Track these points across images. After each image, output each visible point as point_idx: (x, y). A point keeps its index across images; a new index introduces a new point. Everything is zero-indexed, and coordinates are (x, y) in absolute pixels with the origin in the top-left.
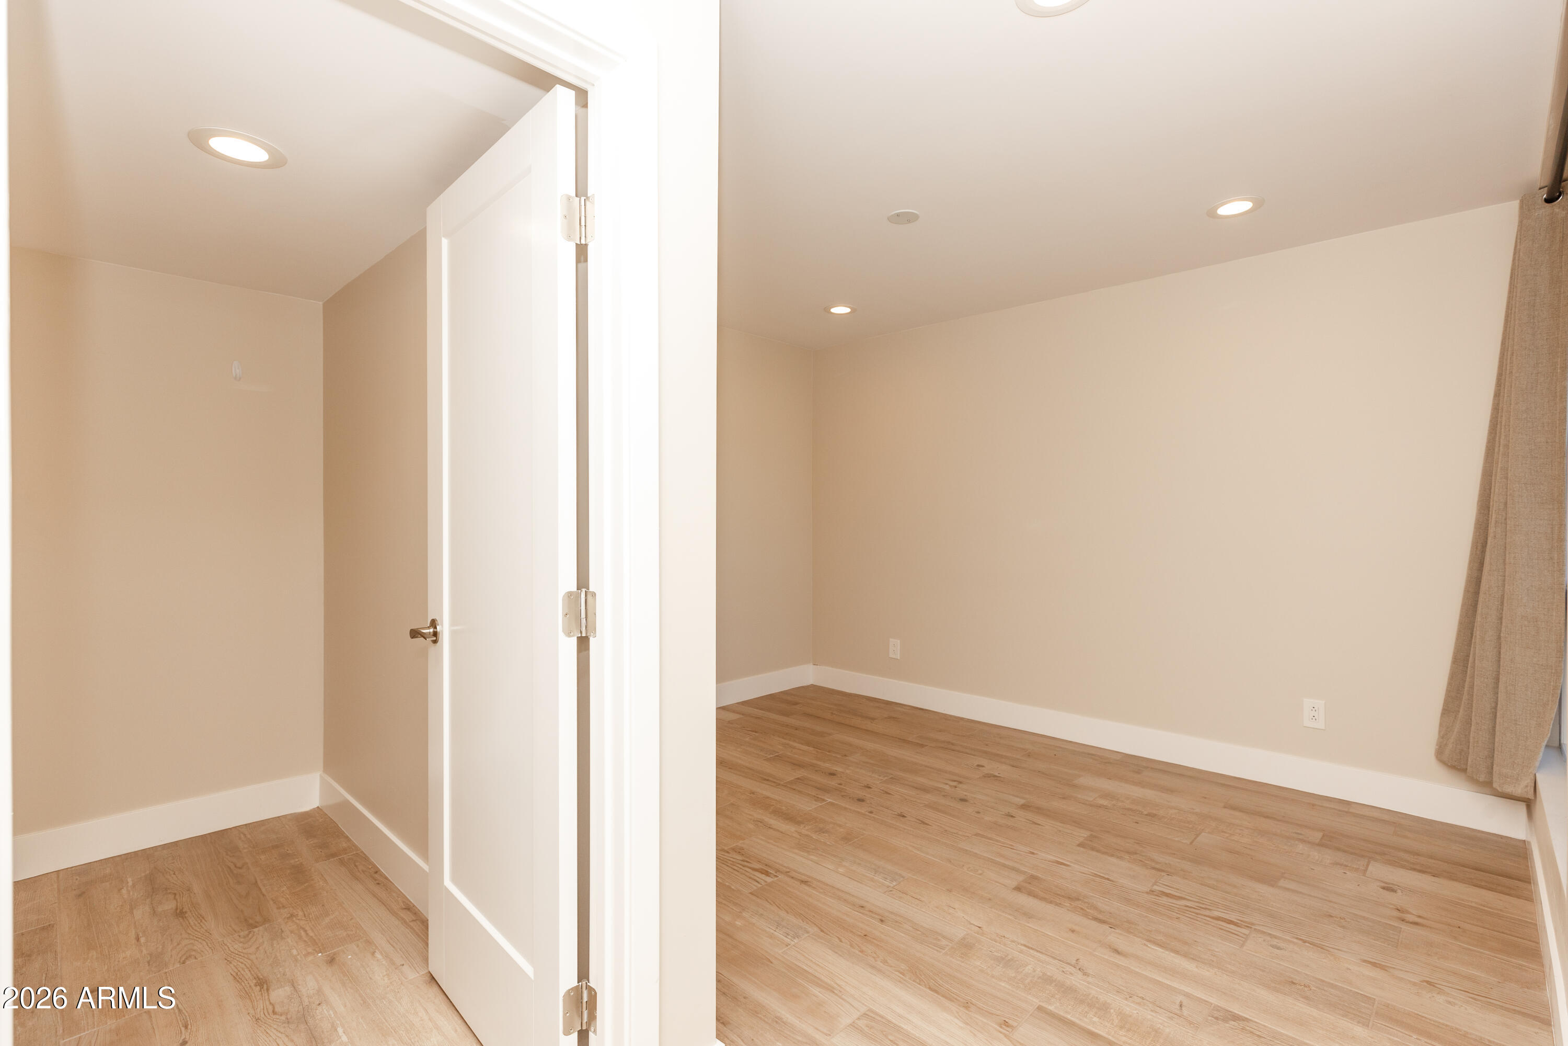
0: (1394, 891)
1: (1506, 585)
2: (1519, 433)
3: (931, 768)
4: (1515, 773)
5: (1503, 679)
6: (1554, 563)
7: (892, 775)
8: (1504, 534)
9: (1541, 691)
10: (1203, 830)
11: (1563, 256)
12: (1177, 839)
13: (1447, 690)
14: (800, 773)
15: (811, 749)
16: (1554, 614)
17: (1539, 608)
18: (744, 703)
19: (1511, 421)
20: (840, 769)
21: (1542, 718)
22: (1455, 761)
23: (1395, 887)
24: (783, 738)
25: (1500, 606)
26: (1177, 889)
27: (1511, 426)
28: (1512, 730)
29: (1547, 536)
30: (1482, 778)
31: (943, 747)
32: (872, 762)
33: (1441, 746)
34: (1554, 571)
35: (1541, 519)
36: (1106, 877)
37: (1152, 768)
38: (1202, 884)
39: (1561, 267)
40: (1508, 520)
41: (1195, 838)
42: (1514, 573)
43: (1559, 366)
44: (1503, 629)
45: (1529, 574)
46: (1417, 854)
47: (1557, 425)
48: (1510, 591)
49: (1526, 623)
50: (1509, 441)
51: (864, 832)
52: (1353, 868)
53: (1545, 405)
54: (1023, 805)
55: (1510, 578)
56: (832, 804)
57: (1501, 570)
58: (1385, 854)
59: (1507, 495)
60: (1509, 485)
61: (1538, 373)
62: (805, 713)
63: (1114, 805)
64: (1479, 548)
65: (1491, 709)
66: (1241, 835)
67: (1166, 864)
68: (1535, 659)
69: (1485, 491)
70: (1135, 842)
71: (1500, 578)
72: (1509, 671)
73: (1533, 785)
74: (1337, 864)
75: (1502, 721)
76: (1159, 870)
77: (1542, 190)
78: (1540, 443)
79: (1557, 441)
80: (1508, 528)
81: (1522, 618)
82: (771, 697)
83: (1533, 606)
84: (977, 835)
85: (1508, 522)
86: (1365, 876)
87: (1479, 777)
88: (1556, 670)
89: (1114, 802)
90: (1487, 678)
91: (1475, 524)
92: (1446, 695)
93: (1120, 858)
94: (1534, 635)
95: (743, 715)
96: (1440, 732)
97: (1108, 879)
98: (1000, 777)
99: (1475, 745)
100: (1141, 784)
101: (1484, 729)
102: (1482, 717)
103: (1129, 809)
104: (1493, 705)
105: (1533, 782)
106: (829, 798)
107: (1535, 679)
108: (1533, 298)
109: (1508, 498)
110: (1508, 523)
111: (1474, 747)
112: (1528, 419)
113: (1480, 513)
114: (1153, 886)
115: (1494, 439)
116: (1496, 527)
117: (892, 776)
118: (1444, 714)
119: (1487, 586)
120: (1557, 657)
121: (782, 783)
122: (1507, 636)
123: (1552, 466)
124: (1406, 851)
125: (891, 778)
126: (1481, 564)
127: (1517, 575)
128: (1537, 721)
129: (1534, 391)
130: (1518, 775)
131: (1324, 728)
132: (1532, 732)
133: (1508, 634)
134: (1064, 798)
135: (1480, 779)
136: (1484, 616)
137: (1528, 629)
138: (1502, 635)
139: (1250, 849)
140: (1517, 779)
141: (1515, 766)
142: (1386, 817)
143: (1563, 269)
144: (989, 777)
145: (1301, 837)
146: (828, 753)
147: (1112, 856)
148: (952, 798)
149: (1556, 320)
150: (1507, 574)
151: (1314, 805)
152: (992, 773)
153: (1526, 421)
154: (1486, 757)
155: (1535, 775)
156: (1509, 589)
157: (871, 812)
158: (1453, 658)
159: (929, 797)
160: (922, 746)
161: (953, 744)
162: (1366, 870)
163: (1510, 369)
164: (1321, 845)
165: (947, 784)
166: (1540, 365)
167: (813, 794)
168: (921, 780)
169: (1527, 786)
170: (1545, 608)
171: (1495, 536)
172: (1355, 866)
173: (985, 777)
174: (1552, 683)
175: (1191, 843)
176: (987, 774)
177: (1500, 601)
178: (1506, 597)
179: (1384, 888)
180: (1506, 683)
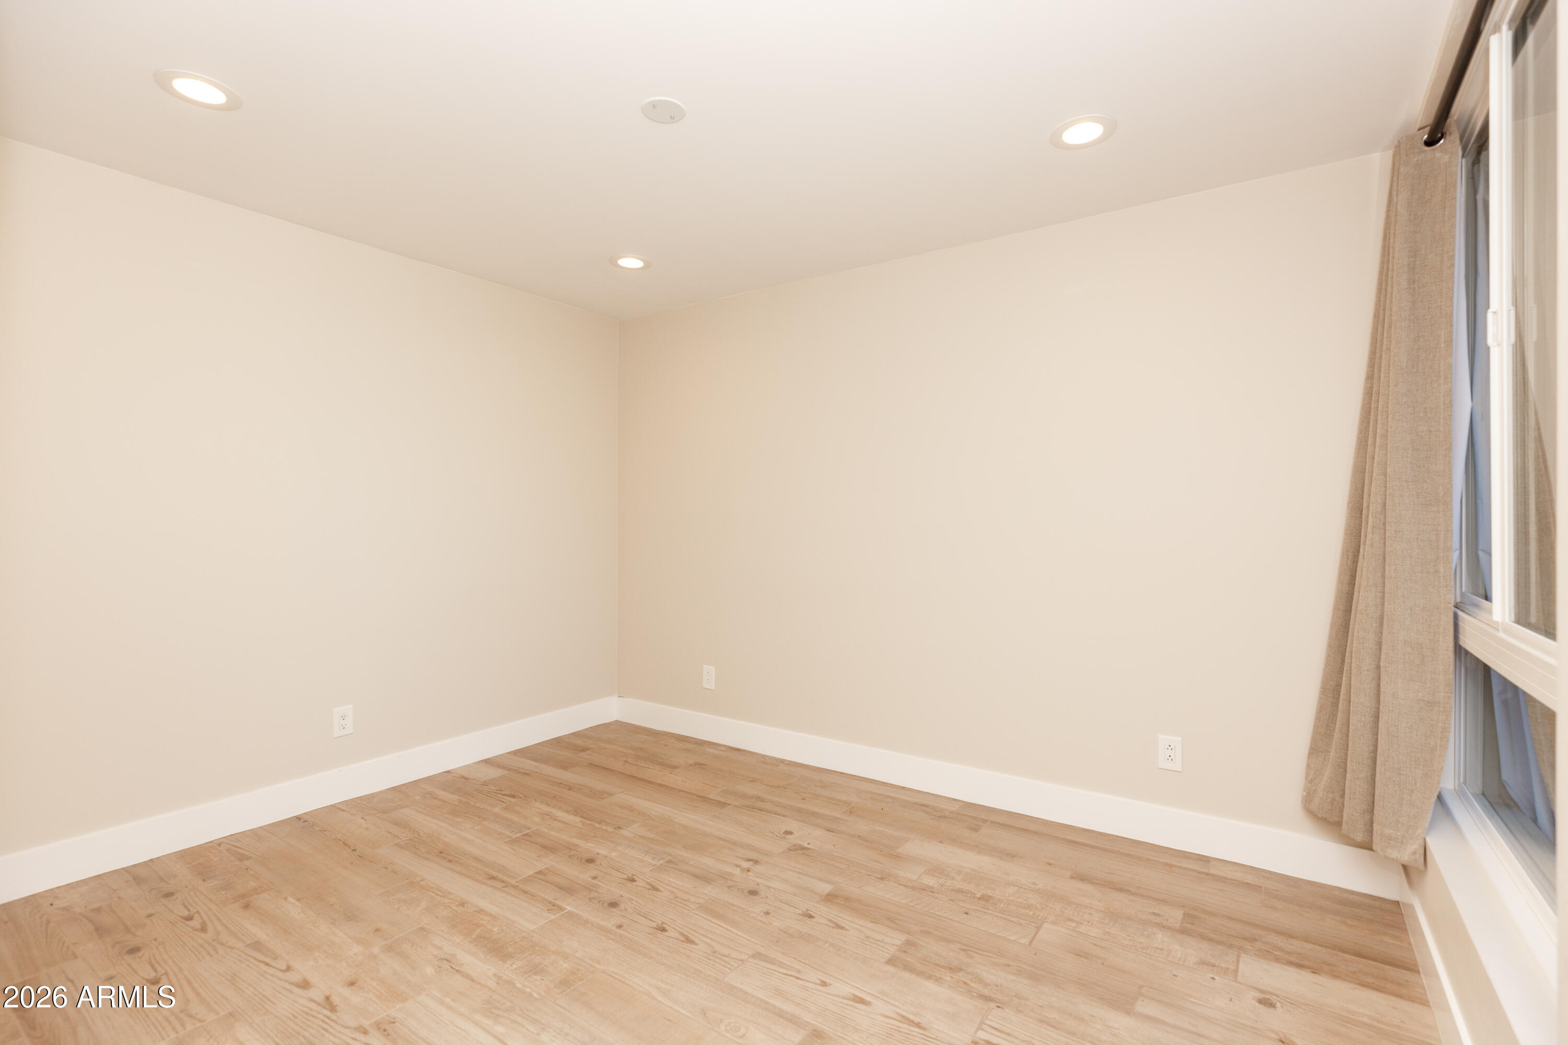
0: (1272, 1005)
1: (1386, 603)
2: (1399, 420)
3: (725, 840)
4: (1399, 834)
5: (1383, 718)
6: (1440, 577)
7: (671, 855)
8: (1382, 541)
9: (1428, 733)
10: (1045, 918)
11: (1446, 209)
12: (1013, 938)
13: (1315, 726)
14: (549, 862)
15: (578, 819)
16: (1441, 639)
17: (1423, 632)
18: (516, 753)
19: (1389, 407)
20: (603, 852)
21: (1429, 767)
22: (1327, 812)
23: (1274, 999)
24: (547, 804)
25: (1378, 629)
26: (1009, 1034)
27: (1390, 412)
28: (1394, 781)
29: (1431, 545)
30: (1359, 837)
31: (748, 806)
32: (652, 836)
33: (1309, 792)
34: (1440, 587)
35: (1425, 524)
36: (917, 1020)
37: (992, 822)
38: (1041, 1021)
39: (1444, 222)
40: (1387, 525)
41: (1036, 934)
42: (1395, 590)
43: (1442, 340)
44: (1383, 657)
45: (1412, 591)
46: (1290, 936)
47: (1442, 411)
48: (1391, 611)
49: (1409, 650)
50: (1387, 431)
51: (597, 966)
52: (1222, 968)
53: (1427, 387)
54: (828, 895)
55: (1391, 595)
56: (570, 915)
57: (1379, 586)
58: (1256, 940)
59: (1386, 495)
60: (1388, 483)
61: (1419, 349)
62: (590, 764)
63: (942, 885)
64: (1350, 557)
65: (1370, 753)
66: (1090, 924)
67: (997, 986)
68: (1420, 694)
69: (1356, 490)
70: (962, 950)
71: (1378, 594)
72: (1391, 709)
73: (1423, 851)
74: (1203, 963)
75: (1383, 770)
76: (988, 999)
77: (1422, 131)
78: (1423, 432)
79: (1441, 430)
80: (1387, 534)
81: (1405, 644)
82: (558, 742)
83: (1417, 629)
84: (757, 955)
85: (1388, 527)
86: (1236, 981)
87: (1357, 836)
88: (1444, 707)
89: (941, 881)
90: (1365, 716)
91: (1346, 530)
92: (1313, 731)
93: (938, 980)
94: (1419, 665)
95: (509, 770)
96: (1307, 775)
97: (918, 1025)
98: (809, 849)
99: (1352, 797)
100: (978, 848)
101: (1362, 777)
102: (1359, 763)
103: (960, 891)
104: (1371, 748)
105: (1423, 848)
106: (569, 905)
107: (1421, 719)
108: (1413, 259)
109: (1387, 497)
110: (1387, 529)
111: (1350, 799)
112: (1409, 404)
113: (1352, 517)
114: (976, 1032)
115: (1367, 428)
116: (1373, 533)
117: (670, 858)
118: (1312, 753)
119: (1364, 605)
120: (1445, 692)
121: (513, 882)
122: (1387, 665)
123: (1436, 460)
124: (1279, 933)
125: (669, 862)
126: (1353, 577)
127: (1399, 592)
128: (1423, 770)
129: (1415, 370)
130: (1404, 837)
131: (1180, 770)
132: (1418, 784)
133: (1389, 663)
134: (882, 879)
135: (1358, 838)
136: (1361, 641)
137: (1411, 657)
138: (1382, 664)
139: (1101, 947)
140: (1402, 842)
141: (1399, 826)
142: (1249, 879)
143: (1446, 224)
144: (795, 850)
145: (1158, 920)
146: (597, 825)
147: (929, 977)
148: (739, 890)
149: (1439, 285)
150: (1387, 590)
151: (1171, 866)
152: (801, 843)
153: (1406, 406)
154: (1364, 812)
155: (1425, 839)
156: (1390, 608)
157: (620, 927)
158: (1321, 688)
159: (710, 891)
160: (723, 805)
161: (763, 800)
162: (1236, 971)
163: (1387, 345)
164: (1183, 931)
165: (737, 866)
166: (1422, 339)
167: (550, 898)
168: (707, 862)
169: (1414, 853)
170: (1430, 632)
171: (1372, 544)
172: (1224, 965)
173: (790, 850)
174: (1440, 724)
175: (1031, 942)
176: (794, 845)
177: (1378, 623)
178: (1385, 618)
179: (1260, 1001)
180: (1388, 723)
